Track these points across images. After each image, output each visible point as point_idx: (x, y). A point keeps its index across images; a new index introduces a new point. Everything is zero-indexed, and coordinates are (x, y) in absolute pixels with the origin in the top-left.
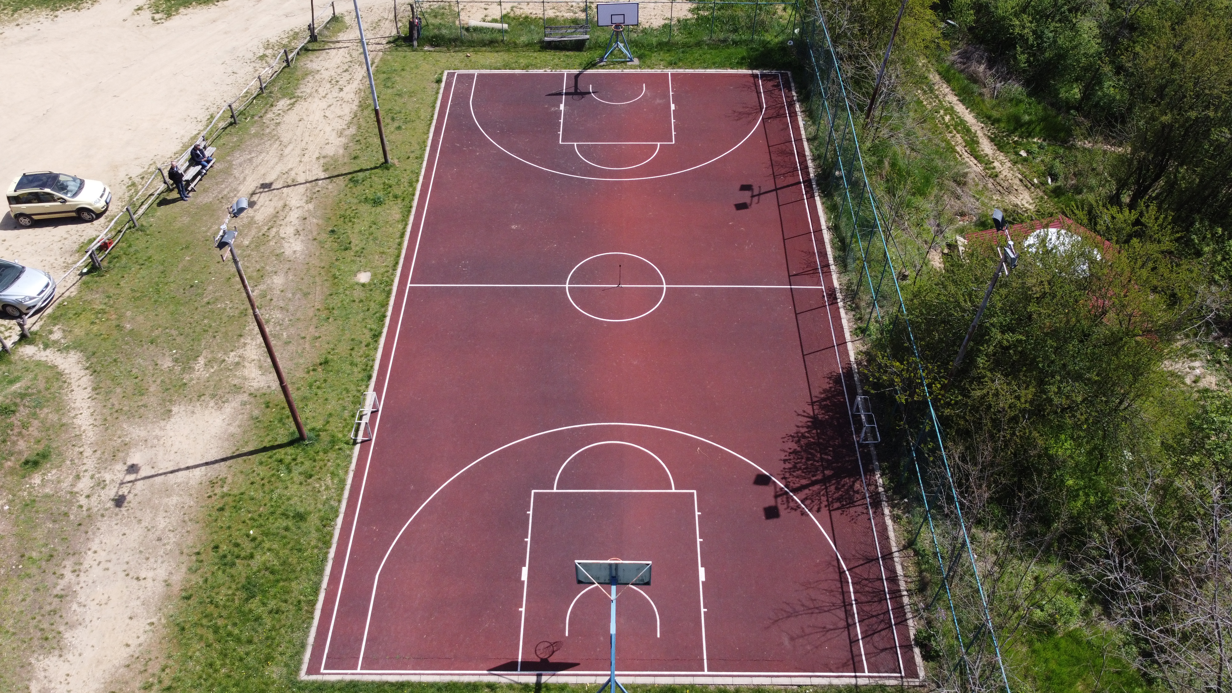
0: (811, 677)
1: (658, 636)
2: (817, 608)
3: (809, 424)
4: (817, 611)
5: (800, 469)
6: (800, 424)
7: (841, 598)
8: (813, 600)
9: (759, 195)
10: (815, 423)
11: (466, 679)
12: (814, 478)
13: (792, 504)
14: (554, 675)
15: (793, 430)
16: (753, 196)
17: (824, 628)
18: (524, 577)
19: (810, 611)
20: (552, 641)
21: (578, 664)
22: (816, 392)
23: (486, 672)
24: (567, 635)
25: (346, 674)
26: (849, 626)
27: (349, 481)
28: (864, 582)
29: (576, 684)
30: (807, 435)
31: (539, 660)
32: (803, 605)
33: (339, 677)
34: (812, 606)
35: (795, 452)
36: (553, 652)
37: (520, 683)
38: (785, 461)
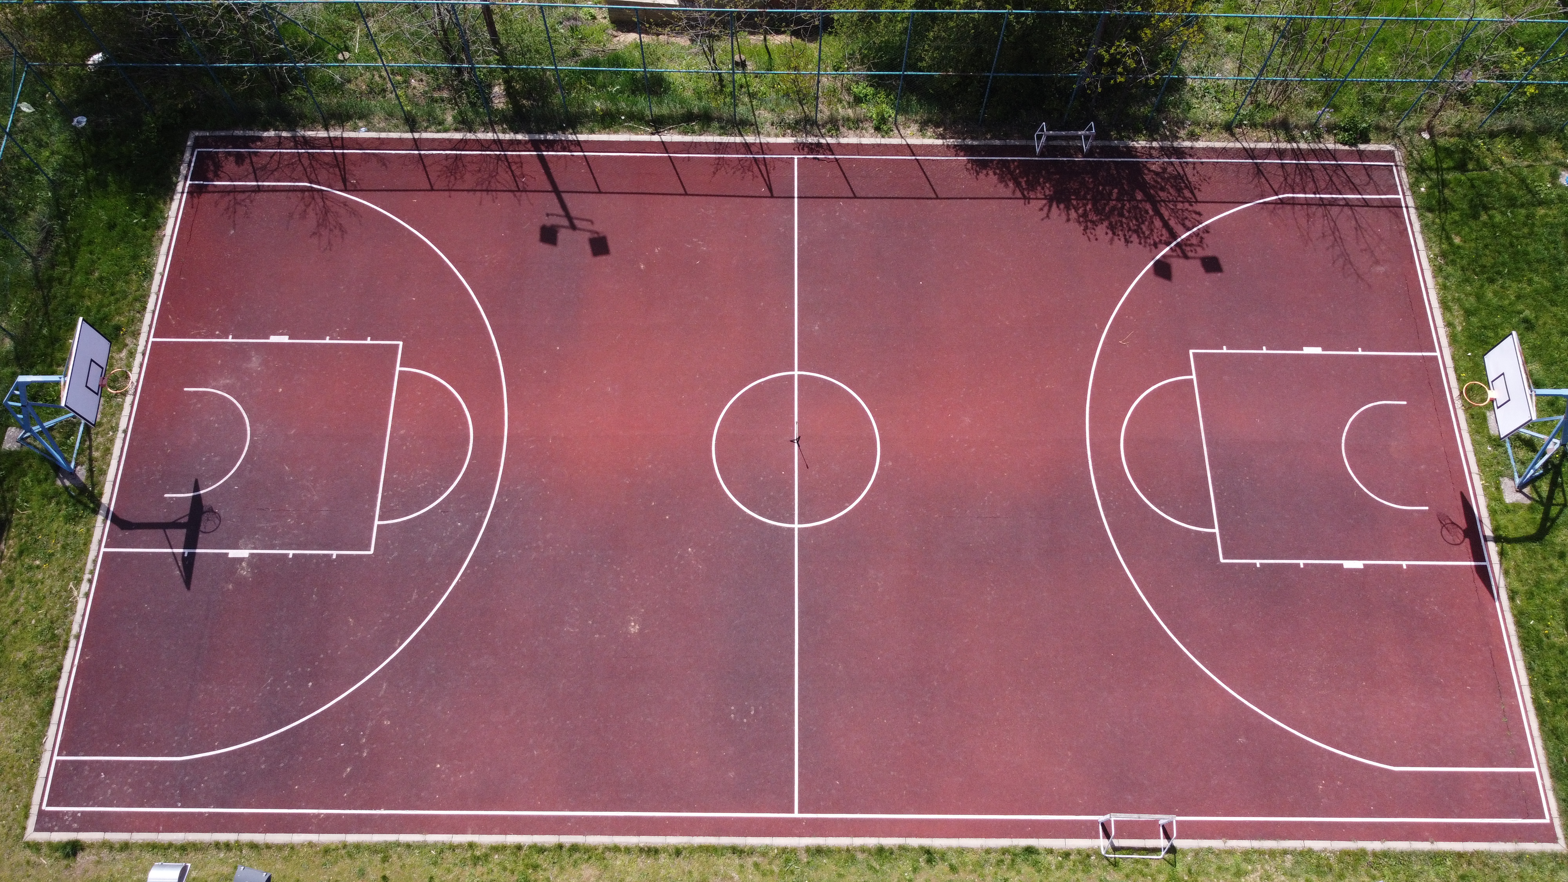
0: (1417, 250)
1: (1405, 403)
2: (1333, 233)
3: (1062, 206)
4: (1337, 233)
5: (1138, 226)
6: (1064, 217)
7: (1314, 208)
8: (1324, 236)
9: (568, 216)
10: (1059, 199)
11: (1512, 628)
12: (1151, 212)
13: (1194, 241)
14: (1481, 521)
15: (1076, 227)
16: (573, 227)
17: (1356, 229)
18: (1358, 564)
19: (1338, 240)
20: (1440, 526)
21: (1462, 493)
22: (1005, 192)
23: (1497, 604)
24: (1427, 508)
25: (1544, 786)
26: (1348, 204)
27: (1246, 844)
28: (1289, 181)
29: (1485, 495)
30: (1081, 211)
31: (1467, 540)
32: (1333, 246)
33: (1550, 795)
34: (1332, 238)
35: (1112, 228)
36: (1453, 523)
37: (1500, 561)
38: (1127, 241)
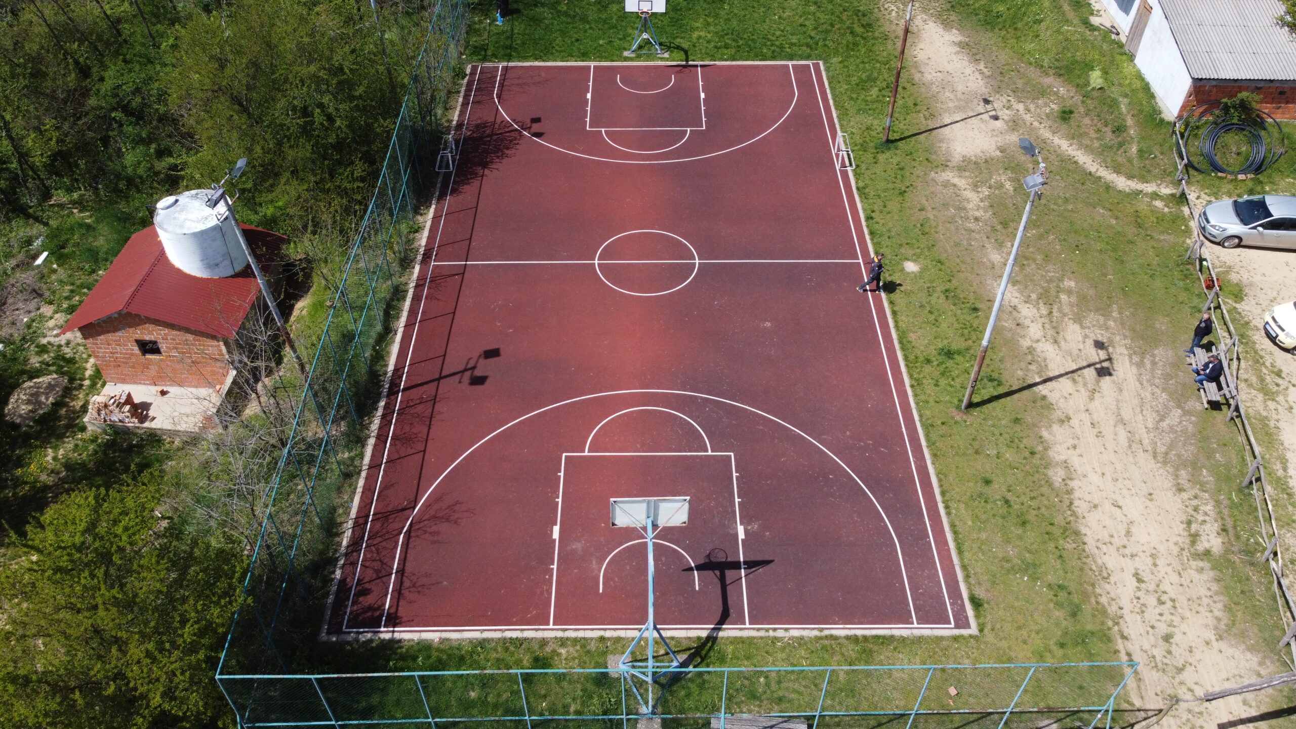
1: (619, 75)
3: (490, 165)
5: (506, 141)
6: (498, 164)
7: (503, 89)
8: (522, 88)
10: (485, 165)
12: (498, 136)
13: (521, 124)
14: (678, 64)
15: (505, 161)
18: (703, 94)
22: (476, 183)
24: (672, 75)
25: (799, 63)
29: (665, 62)
30: (495, 158)
31: (688, 68)
35: (508, 149)
36: (680, 71)
37: (697, 61)
38: (518, 144)
